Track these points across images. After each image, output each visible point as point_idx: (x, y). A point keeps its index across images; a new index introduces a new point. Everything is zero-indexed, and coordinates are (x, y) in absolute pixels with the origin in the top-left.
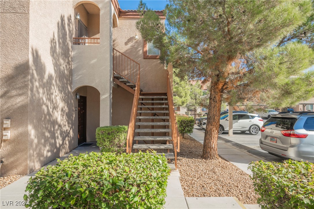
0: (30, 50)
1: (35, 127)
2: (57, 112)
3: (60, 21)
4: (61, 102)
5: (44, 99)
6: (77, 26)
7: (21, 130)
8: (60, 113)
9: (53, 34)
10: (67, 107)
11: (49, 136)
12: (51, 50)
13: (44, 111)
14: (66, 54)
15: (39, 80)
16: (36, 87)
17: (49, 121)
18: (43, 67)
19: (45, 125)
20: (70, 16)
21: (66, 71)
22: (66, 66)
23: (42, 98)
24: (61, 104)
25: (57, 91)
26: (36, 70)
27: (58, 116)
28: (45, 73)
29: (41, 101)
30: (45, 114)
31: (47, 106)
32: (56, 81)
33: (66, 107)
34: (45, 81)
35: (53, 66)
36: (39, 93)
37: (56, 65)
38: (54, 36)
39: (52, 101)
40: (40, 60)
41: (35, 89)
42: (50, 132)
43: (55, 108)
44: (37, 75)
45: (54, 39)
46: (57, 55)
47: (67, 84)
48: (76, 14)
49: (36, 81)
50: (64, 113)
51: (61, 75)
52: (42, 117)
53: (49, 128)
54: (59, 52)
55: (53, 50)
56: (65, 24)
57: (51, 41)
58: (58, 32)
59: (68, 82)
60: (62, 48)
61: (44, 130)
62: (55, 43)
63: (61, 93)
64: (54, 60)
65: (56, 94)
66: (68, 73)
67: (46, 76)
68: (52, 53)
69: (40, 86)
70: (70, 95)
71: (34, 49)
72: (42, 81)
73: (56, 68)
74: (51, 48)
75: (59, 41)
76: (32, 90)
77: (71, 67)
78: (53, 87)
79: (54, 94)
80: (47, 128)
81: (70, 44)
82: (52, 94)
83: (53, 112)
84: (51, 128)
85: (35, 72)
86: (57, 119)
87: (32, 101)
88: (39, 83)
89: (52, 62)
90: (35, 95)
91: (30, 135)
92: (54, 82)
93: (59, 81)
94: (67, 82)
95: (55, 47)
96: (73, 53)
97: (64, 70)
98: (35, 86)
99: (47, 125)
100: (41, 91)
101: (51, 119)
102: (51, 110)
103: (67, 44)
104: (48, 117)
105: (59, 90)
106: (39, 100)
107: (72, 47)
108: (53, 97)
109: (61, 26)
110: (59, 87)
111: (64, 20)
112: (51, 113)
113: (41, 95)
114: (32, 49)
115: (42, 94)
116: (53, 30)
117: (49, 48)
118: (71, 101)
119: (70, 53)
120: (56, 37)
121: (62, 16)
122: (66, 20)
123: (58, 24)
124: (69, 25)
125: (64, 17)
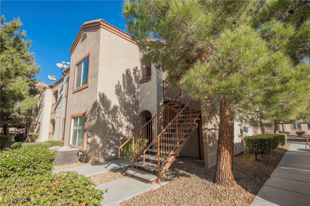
0: (98, 94)
1: (101, 137)
2: (122, 128)
3: (125, 73)
4: (126, 122)
5: (110, 121)
6: (145, 71)
8: (125, 129)
9: (118, 81)
10: (133, 125)
11: (114, 143)
12: (116, 91)
13: (109, 127)
14: (131, 90)
15: (105, 110)
16: (103, 114)
17: (114, 134)
18: (109, 102)
19: (110, 136)
20: (137, 67)
21: (131, 103)
22: (132, 99)
23: (108, 120)
24: (126, 124)
25: (122, 116)
26: (103, 104)
27: (123, 131)
28: (110, 105)
29: (107, 122)
30: (110, 130)
31: (112, 125)
32: (121, 109)
33: (131, 125)
34: (110, 110)
35: (118, 100)
36: (104, 117)
38: (119, 83)
39: (117, 121)
40: (106, 98)
41: (101, 115)
42: (114, 140)
43: (120, 125)
44: (103, 107)
45: (118, 85)
46: (122, 93)
47: (133, 110)
48: (142, 64)
49: (102, 110)
50: (129, 129)
51: (125, 105)
52: (107, 131)
53: (114, 138)
54: (124, 91)
55: (118, 92)
56: (130, 73)
57: (117, 86)
58: (124, 79)
59: (134, 109)
60: (128, 88)
61: (109, 139)
62: (121, 86)
63: (126, 116)
64: (119, 97)
65: (121, 117)
66: (134, 103)
67: (112, 107)
68: (117, 93)
69: (106, 113)
70: (136, 117)
71: (101, 93)
72: (108, 110)
73: (121, 101)
74: (117, 90)
75: (124, 85)
76: (98, 116)
77: (137, 99)
78: (118, 113)
79: (119, 117)
80: (112, 139)
81: (136, 85)
82: (117, 117)
83: (117, 128)
85: (101, 106)
86: (121, 133)
87: (98, 122)
89: (117, 98)
90: (101, 118)
91: (97, 141)
92: (119, 110)
93: (124, 109)
94: (132, 109)
95: (120, 89)
96: (139, 90)
97: (130, 102)
98: (101, 113)
99: (112, 136)
100: (106, 116)
101: (116, 133)
102: (116, 127)
103: (133, 85)
104: (112, 131)
105: (124, 115)
106: (105, 121)
107: (138, 86)
108: (118, 119)
109: (127, 76)
110: (123, 113)
111: (130, 72)
112: (116, 129)
113: (106, 118)
114: (100, 94)
115: (108, 118)
116: (118, 78)
117: (115, 91)
118: (137, 122)
119: (136, 90)
120: (121, 83)
121: (127, 70)
122: (132, 71)
123: (123, 75)
124: (135, 73)
125: (129, 70)
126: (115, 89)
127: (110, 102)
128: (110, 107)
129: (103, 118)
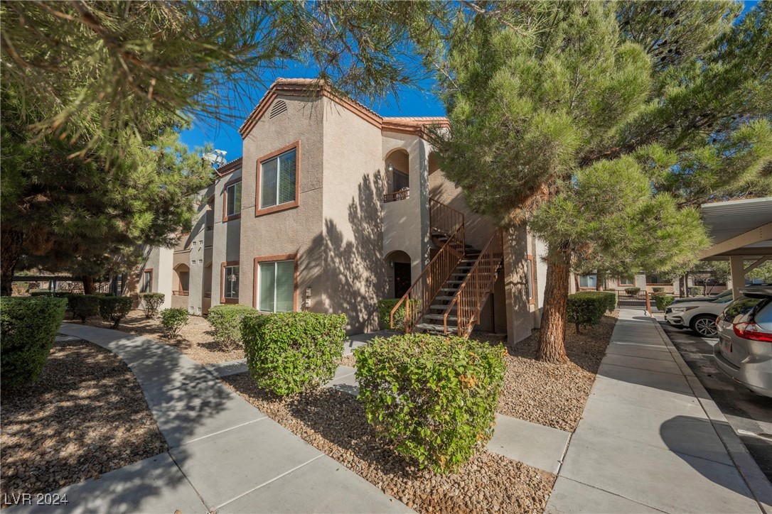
0: (324, 221)
1: (330, 297)
2: (360, 282)
3: (362, 182)
4: (365, 271)
5: (342, 268)
6: (392, 179)
7: (317, 299)
8: (363, 283)
9: (352, 198)
10: (375, 277)
11: (348, 308)
12: (349, 217)
13: (341, 280)
14: (371, 214)
15: (334, 249)
16: (331, 256)
17: (348, 291)
18: (339, 235)
19: (343, 295)
20: (379, 171)
21: (372, 236)
22: (373, 230)
23: (339, 268)
24: (365, 274)
25: (359, 260)
26: (331, 240)
27: (361, 286)
28: (342, 241)
29: (338, 271)
30: (342, 284)
31: (346, 276)
32: (357, 248)
33: (373, 277)
34: (342, 249)
35: (353, 232)
36: (334, 262)
37: (358, 232)
38: (353, 201)
39: (353, 270)
40: (336, 229)
41: (329, 259)
42: (349, 303)
43: (357, 277)
44: (332, 244)
45: (353, 204)
46: (358, 220)
47: (374, 250)
48: (387, 166)
49: (330, 250)
50: (370, 284)
51: (363, 240)
52: (339, 287)
53: (348, 299)
54: (361, 216)
55: (352, 217)
56: (369, 183)
57: (350, 207)
58: (360, 194)
59: (376, 248)
60: (366, 211)
61: (342, 301)
62: (356, 207)
63: (365, 261)
64: (354, 227)
65: (358, 262)
66: (376, 238)
67: (344, 244)
68: (351, 220)
69: (336, 255)
70: (379, 263)
71: (328, 219)
72: (339, 250)
73: (356, 234)
74: (350, 214)
75: (361, 204)
76: (326, 260)
77: (381, 230)
78: (353, 256)
79: (355, 262)
80: (345, 300)
81: (378, 203)
82: (352, 263)
83: (353, 282)
84: (350, 298)
85: (329, 242)
86: (359, 290)
87: (326, 271)
88: (334, 253)
89: (351, 228)
90: (329, 265)
91: (324, 304)
92: (354, 250)
93: (362, 247)
94: (374, 248)
95: (356, 212)
96: (382, 214)
97: (370, 235)
99: (345, 296)
100: (337, 260)
101: (351, 290)
102: (350, 280)
103: (374, 204)
104: (346, 287)
105: (362, 258)
106: (335, 269)
107: (381, 207)
108: (354, 266)
109: (365, 188)
110: (361, 255)
111: (369, 180)
112: (351, 283)
113: (337, 265)
114: (326, 221)
115: (339, 264)
116: (352, 193)
117: (347, 215)
118: (381, 270)
119: (379, 214)
120: (357, 201)
121: (365, 176)
122: (372, 179)
123: (360, 186)
124: (376, 182)
125: (368, 176)
126: (347, 212)
127: (341, 235)
128: (342, 245)
129: (332, 264)
